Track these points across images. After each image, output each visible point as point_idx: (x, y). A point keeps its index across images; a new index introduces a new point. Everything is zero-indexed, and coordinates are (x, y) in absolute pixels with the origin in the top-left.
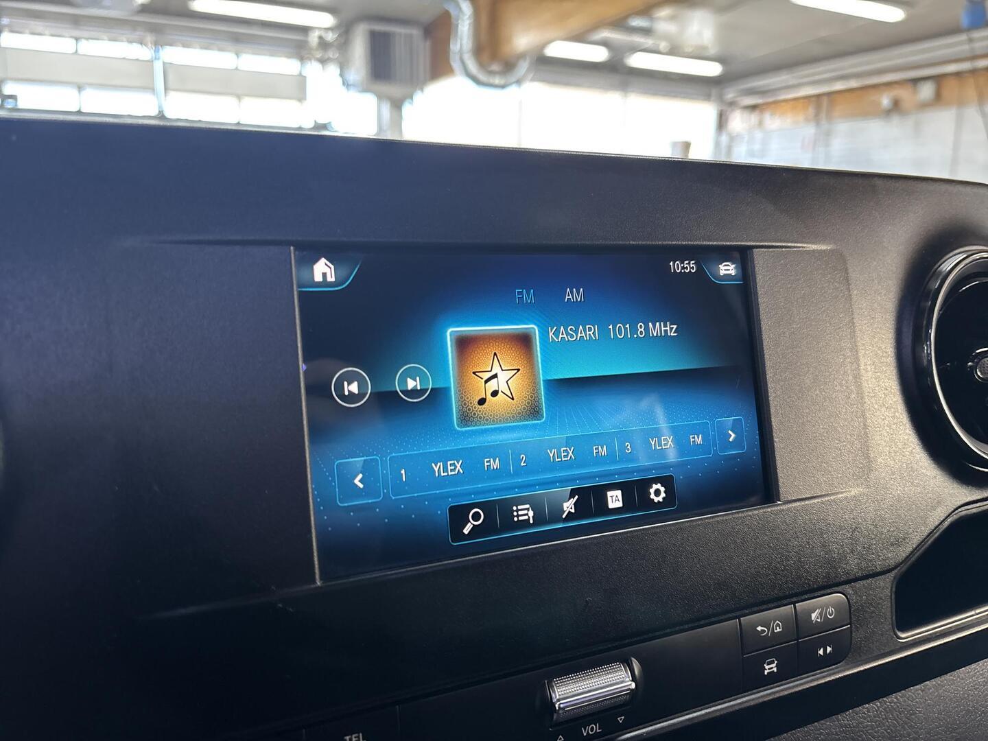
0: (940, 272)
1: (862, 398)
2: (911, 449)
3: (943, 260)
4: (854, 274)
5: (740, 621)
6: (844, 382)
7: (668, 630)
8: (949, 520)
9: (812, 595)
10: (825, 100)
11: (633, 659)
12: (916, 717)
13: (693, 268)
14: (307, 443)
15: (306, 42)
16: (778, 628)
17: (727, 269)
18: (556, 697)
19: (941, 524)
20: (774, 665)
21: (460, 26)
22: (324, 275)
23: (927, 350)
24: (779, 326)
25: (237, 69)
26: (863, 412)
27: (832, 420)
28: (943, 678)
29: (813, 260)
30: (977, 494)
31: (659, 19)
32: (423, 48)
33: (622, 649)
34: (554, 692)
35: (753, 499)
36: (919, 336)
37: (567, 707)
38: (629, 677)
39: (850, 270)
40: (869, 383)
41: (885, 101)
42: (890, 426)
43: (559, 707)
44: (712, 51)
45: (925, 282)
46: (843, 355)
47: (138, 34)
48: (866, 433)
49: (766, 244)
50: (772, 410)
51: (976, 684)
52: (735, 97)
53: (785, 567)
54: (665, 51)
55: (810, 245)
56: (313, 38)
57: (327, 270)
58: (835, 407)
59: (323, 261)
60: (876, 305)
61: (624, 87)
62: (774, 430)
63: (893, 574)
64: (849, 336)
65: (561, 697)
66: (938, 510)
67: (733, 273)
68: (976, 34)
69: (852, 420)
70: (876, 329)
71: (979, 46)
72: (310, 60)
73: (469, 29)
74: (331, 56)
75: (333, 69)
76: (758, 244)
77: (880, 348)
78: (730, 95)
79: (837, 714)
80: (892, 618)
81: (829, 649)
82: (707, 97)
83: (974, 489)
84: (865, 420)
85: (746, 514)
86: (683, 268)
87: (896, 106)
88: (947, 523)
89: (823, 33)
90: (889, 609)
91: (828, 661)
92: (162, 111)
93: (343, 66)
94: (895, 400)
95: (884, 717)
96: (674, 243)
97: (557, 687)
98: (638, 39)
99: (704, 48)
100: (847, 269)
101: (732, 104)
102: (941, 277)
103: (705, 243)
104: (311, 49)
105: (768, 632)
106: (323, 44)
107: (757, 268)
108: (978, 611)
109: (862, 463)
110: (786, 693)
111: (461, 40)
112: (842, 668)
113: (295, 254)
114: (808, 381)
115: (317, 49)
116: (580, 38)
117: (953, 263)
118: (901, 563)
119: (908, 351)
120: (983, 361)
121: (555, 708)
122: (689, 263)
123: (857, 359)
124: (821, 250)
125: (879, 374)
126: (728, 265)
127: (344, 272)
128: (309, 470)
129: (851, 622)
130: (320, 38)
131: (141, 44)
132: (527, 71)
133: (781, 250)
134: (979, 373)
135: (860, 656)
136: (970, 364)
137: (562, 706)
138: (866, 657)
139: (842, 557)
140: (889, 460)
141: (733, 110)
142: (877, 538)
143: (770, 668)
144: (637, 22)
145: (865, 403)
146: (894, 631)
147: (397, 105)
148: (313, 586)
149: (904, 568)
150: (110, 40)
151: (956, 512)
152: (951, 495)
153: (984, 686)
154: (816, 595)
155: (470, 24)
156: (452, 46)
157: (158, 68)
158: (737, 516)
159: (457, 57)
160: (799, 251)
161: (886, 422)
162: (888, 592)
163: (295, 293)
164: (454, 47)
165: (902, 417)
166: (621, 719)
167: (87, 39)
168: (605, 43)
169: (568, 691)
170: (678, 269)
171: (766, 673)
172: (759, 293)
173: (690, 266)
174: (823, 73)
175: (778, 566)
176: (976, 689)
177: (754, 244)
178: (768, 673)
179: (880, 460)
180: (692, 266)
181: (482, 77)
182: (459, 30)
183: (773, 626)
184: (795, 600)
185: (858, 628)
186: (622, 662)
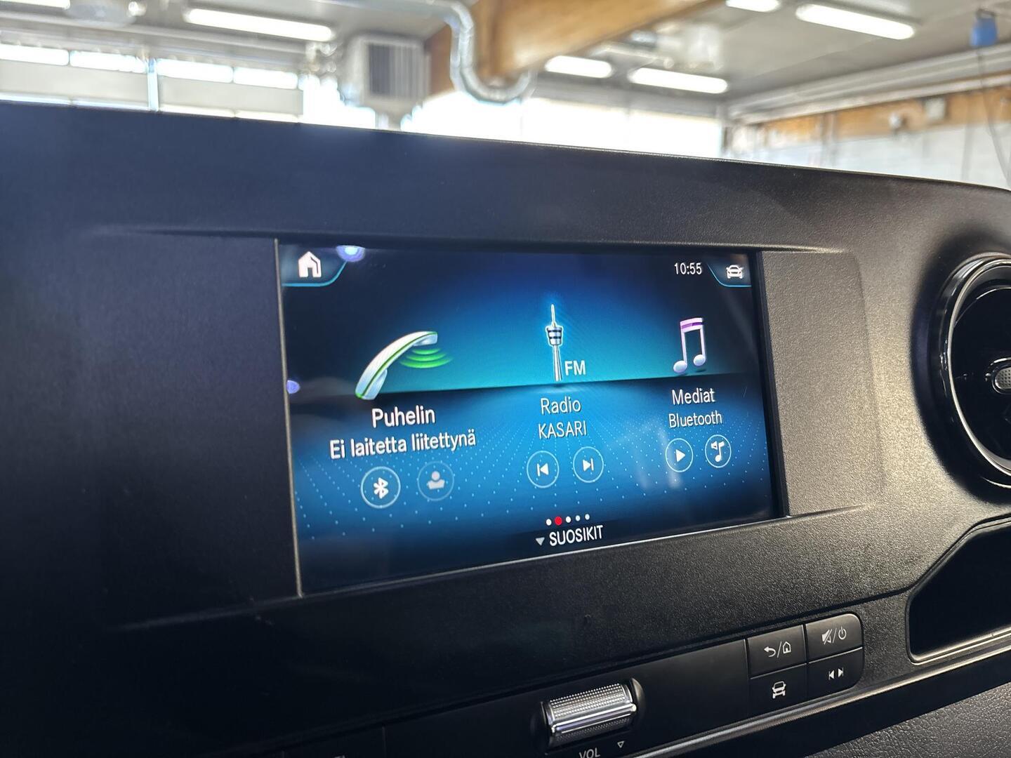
0: (956, 280)
1: (876, 408)
2: (926, 463)
3: (960, 266)
4: (867, 279)
5: (747, 641)
6: (856, 392)
7: (672, 650)
8: (966, 538)
9: (823, 615)
10: (832, 118)
11: (634, 680)
12: (930, 745)
13: (699, 270)
14: (289, 448)
15: (304, 56)
16: (787, 649)
17: (735, 272)
18: (552, 718)
19: (957, 541)
20: (783, 688)
21: (460, 41)
22: (310, 270)
23: (944, 362)
24: (789, 332)
25: (232, 82)
26: (877, 423)
27: (845, 431)
28: (959, 704)
29: (824, 264)
30: (995, 511)
31: (664, 34)
32: (422, 63)
33: (623, 670)
34: (550, 714)
35: (762, 513)
36: (935, 346)
37: (563, 730)
38: (629, 699)
39: (863, 276)
40: (883, 393)
41: (894, 120)
42: (904, 439)
43: (556, 731)
44: (718, 68)
45: (941, 289)
46: (856, 364)
47: (132, 46)
48: (879, 445)
49: (776, 246)
50: (782, 419)
51: (993, 712)
52: (741, 115)
53: (794, 585)
54: (669, 67)
55: (816, 249)
56: (311, 52)
57: (313, 265)
58: (847, 417)
59: (309, 255)
60: (890, 312)
61: (627, 104)
62: (783, 441)
63: (907, 593)
64: (862, 344)
65: (558, 719)
66: (955, 527)
67: (741, 276)
68: (987, 52)
69: (865, 431)
70: (890, 337)
71: (989, 64)
72: (307, 73)
73: (470, 43)
74: (329, 70)
75: (331, 84)
76: (767, 246)
77: (894, 357)
78: (735, 112)
79: (848, 741)
80: (906, 640)
81: (832, 675)
82: (712, 114)
83: (992, 506)
84: (879, 431)
85: (755, 528)
86: (689, 270)
87: (905, 124)
88: (963, 541)
89: (831, 49)
90: (903, 631)
91: (840, 685)
93: (341, 80)
94: (910, 411)
95: (897, 744)
96: (679, 243)
97: (553, 709)
98: (642, 55)
99: (710, 64)
100: (860, 274)
101: (737, 122)
102: (957, 285)
103: (711, 244)
104: (309, 63)
105: (777, 654)
106: (321, 58)
107: (765, 271)
108: (995, 634)
109: (875, 477)
110: (794, 718)
111: (461, 54)
112: (855, 692)
113: (279, 248)
114: (818, 390)
115: (314, 64)
116: (582, 53)
117: (970, 270)
118: (916, 582)
119: (923, 360)
120: (1001, 371)
121: (551, 730)
122: (695, 266)
123: (871, 368)
124: (833, 253)
125: (893, 384)
126: (736, 268)
127: (331, 267)
129: (863, 643)
130: (318, 51)
131: (135, 56)
132: (528, 86)
133: (791, 252)
134: (997, 384)
135: (873, 680)
136: (987, 374)
137: (558, 729)
138: (879, 681)
139: (855, 576)
140: (903, 474)
141: (737, 129)
142: (891, 556)
143: (779, 691)
144: (639, 38)
145: (879, 413)
146: (908, 654)
147: (395, 120)
148: (294, 598)
149: (919, 587)
150: (104, 52)
151: (974, 529)
152: (968, 512)
153: (1001, 713)
154: (827, 615)
155: (470, 38)
156: (452, 61)
157: (152, 80)
158: (744, 530)
159: (457, 72)
160: (809, 254)
161: (901, 434)
162: (901, 613)
163: (279, 290)
164: (454, 61)
165: (916, 429)
166: (620, 744)
167: (80, 51)
168: (608, 59)
169: (565, 713)
170: (683, 271)
171: (774, 696)
172: (768, 297)
173: (696, 268)
174: (830, 90)
175: (787, 583)
176: (993, 717)
177: (763, 246)
178: (776, 697)
179: (894, 474)
180: (698, 268)
181: (482, 92)
182: (459, 44)
183: (782, 647)
184: (805, 619)
185: (870, 650)
186: (622, 683)
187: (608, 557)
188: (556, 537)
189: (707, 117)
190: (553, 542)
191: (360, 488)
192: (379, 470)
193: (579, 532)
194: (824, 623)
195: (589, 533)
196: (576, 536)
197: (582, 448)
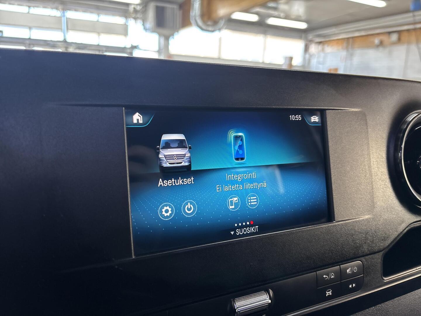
0: (407, 121)
1: (372, 176)
2: (392, 198)
3: (408, 116)
4: (369, 122)
5: (316, 273)
6: (364, 169)
7: (285, 277)
8: (407, 229)
9: (347, 262)
10: (351, 40)
11: (270, 290)
12: (389, 313)
13: (300, 118)
14: (129, 195)
15: (128, 10)
16: (332, 276)
17: (315, 119)
18: (236, 306)
19: (403, 231)
20: (330, 292)
22: (138, 120)
23: (400, 155)
24: (336, 144)
25: (98, 21)
26: (372, 182)
27: (358, 186)
29: (352, 116)
31: (281, 3)
32: (179, 14)
33: (265, 286)
34: (236, 304)
35: (323, 220)
36: (397, 149)
37: (241, 311)
38: (268, 298)
39: (368, 120)
40: (375, 169)
41: (377, 41)
42: (382, 188)
43: (238, 311)
44: (303, 18)
45: (400, 125)
46: (364, 157)
47: (56, 5)
48: (373, 192)
49: (332, 108)
51: (415, 299)
52: (313, 38)
53: (336, 249)
54: (283, 17)
55: (351, 109)
56: (131, 8)
57: (139, 118)
58: (360, 180)
59: (137, 114)
60: (378, 136)
61: (265, 33)
62: (333, 190)
63: (382, 253)
64: (366, 149)
65: (239, 306)
66: (402, 225)
67: (317, 120)
68: (416, 13)
69: (367, 186)
70: (378, 146)
71: (418, 18)
72: (130, 18)
73: (199, 6)
74: (139, 17)
75: (139, 23)
77: (379, 154)
78: (310, 36)
80: (381, 271)
81: (354, 285)
82: (300, 38)
83: (418, 216)
84: (373, 186)
85: (320, 227)
86: (296, 118)
87: (381, 43)
88: (405, 231)
89: (351, 11)
90: (380, 268)
91: (354, 290)
92: (65, 39)
93: (144, 21)
94: (385, 177)
96: (292, 107)
97: (237, 302)
98: (272, 12)
99: (300, 16)
100: (366, 120)
101: (311, 41)
102: (407, 124)
103: (305, 107)
104: (130, 13)
105: (328, 278)
106: (135, 11)
107: (327, 119)
108: (417, 268)
109: (371, 205)
110: (335, 304)
111: (195, 11)
112: (359, 293)
113: (125, 110)
114: (348, 169)
115: (133, 13)
116: (247, 11)
117: (412, 117)
118: (386, 248)
119: (392, 155)
121: (236, 311)
122: (298, 116)
123: (370, 159)
124: (355, 111)
125: (379, 166)
126: (315, 117)
127: (146, 119)
128: (130, 207)
129: (363, 273)
130: (134, 8)
131: (57, 9)
132: (223, 25)
133: (338, 111)
135: (367, 288)
136: (418, 161)
137: (239, 310)
139: (361, 246)
140: (382, 203)
141: (311, 44)
142: (376, 237)
143: (329, 293)
144: (272, 5)
145: (373, 178)
146: (382, 277)
147: (167, 38)
148: (131, 259)
149: (387, 250)
151: (410, 226)
152: (408, 219)
153: (418, 299)
154: (349, 262)
155: (199, 4)
156: (191, 14)
157: (64, 20)
158: (316, 227)
159: (194, 18)
160: (346, 111)
161: (382, 187)
162: (380, 260)
163: (125, 128)
165: (388, 185)
167: (33, 7)
168: (257, 13)
169: (242, 304)
170: (293, 119)
171: (327, 295)
172: (328, 130)
173: (298, 117)
174: (351, 28)
175: (333, 249)
176: (415, 301)
177: (327, 108)
178: (328, 296)
179: (378, 203)
180: (299, 117)
181: (204, 27)
182: (194, 6)
183: (330, 275)
184: (340, 264)
185: (367, 276)
186: (265, 291)
187: (260, 240)
188: (239, 231)
189: (298, 39)
190: (238, 233)
191: (158, 212)
192: (166, 204)
193: (248, 229)
194: (348, 265)
195: (252, 229)
196: (247, 231)
197: (250, 194)
